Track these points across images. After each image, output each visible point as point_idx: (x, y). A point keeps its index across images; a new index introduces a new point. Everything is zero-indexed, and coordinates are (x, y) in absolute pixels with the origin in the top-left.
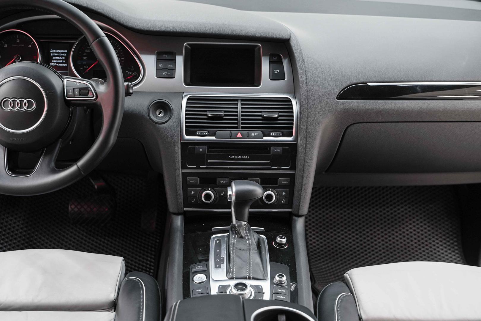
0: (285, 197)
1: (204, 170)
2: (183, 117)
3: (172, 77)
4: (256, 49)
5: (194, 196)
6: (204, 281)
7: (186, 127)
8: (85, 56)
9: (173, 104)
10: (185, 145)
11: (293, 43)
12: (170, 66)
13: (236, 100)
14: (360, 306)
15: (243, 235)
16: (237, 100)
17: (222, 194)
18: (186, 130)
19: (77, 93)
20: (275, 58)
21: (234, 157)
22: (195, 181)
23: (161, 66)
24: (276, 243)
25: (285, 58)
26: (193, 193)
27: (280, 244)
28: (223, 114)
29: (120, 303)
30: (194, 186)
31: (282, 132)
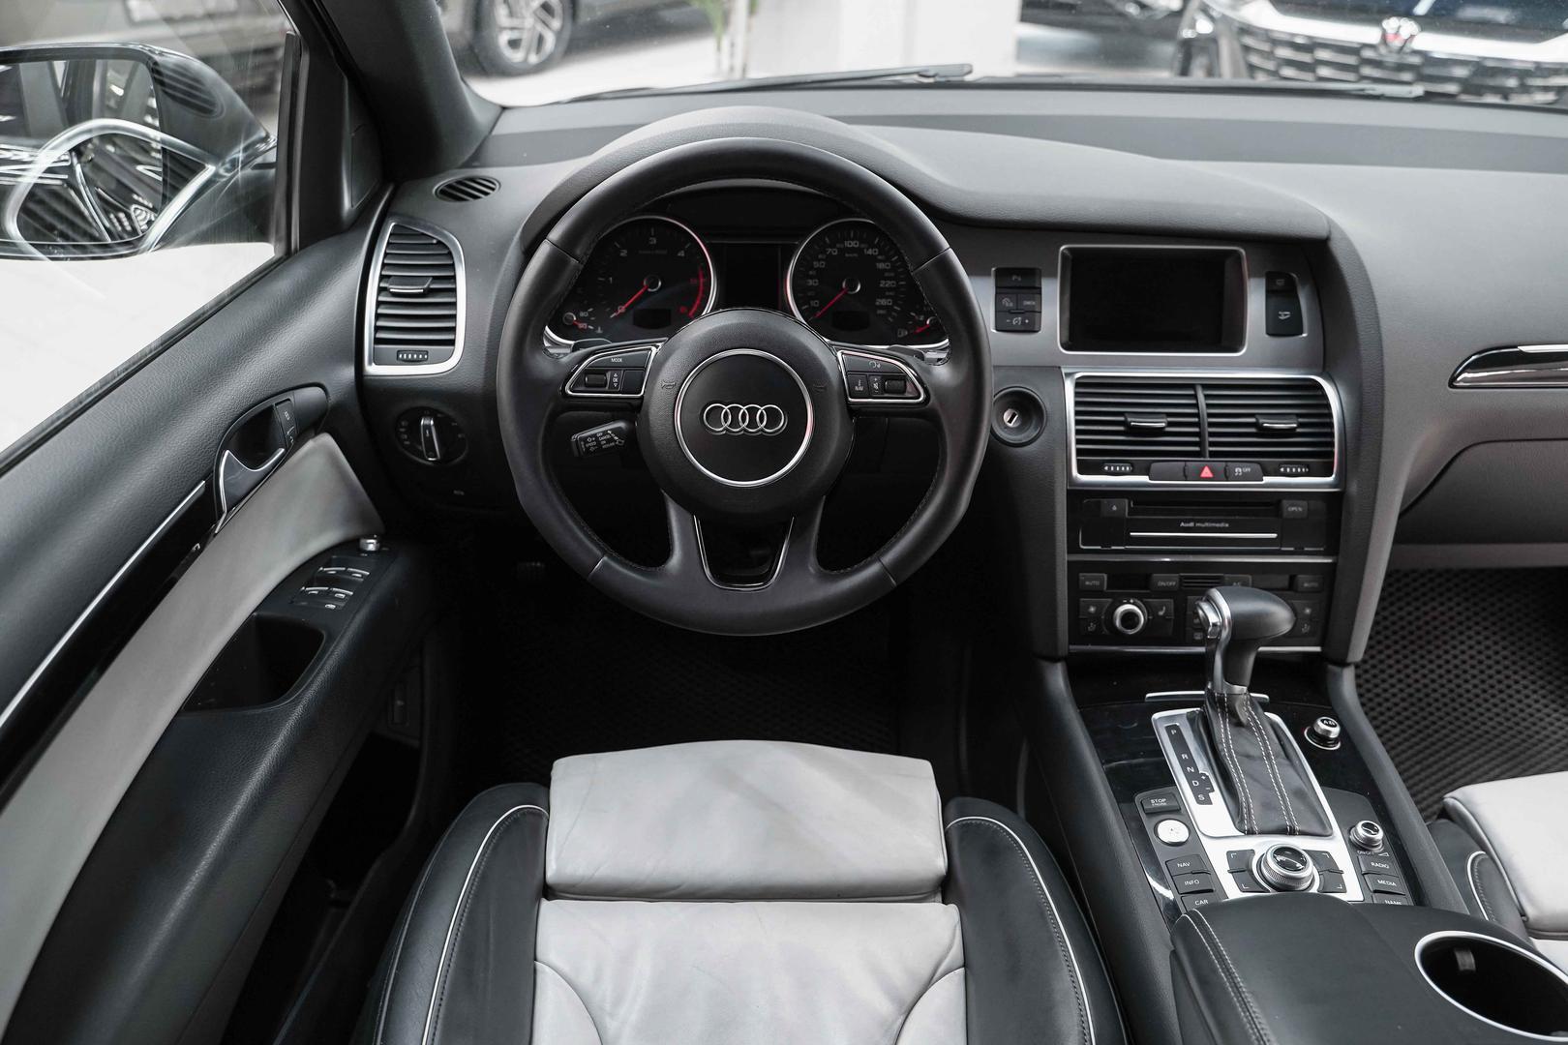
0: (1310, 619)
1: (1119, 554)
2: (1070, 430)
3: (1031, 329)
4: (1229, 263)
5: (1095, 618)
7: (1079, 452)
8: (812, 277)
9: (1041, 393)
10: (1078, 496)
11: (1337, 249)
12: (1028, 303)
13: (1189, 385)
14: (1516, 885)
15: (1243, 719)
16: (1192, 387)
17: (1161, 613)
18: (1078, 461)
19: (876, 386)
20: (1280, 283)
21: (1192, 524)
22: (1097, 583)
23: (1008, 303)
24: (1313, 733)
26: (1092, 609)
27: (1324, 739)
28: (1164, 420)
30: (1096, 593)
31: (1307, 465)
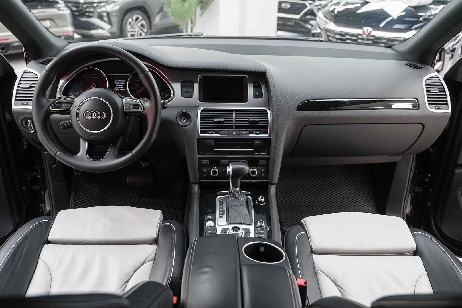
0: (263, 172)
1: (212, 155)
2: (198, 122)
3: (191, 96)
4: (244, 79)
5: (206, 172)
6: (212, 225)
7: (200, 128)
8: (136, 84)
9: (192, 114)
10: (200, 140)
11: (268, 74)
12: (190, 90)
13: (232, 111)
14: (311, 241)
15: (237, 197)
16: (233, 111)
17: (223, 171)
18: (200, 130)
19: (131, 107)
20: (256, 84)
21: (231, 147)
22: (206, 163)
23: (184, 90)
24: (258, 201)
25: (263, 84)
26: (205, 170)
27: (260, 202)
28: (224, 120)
29: (160, 239)
30: (206, 165)
31: (261, 131)
